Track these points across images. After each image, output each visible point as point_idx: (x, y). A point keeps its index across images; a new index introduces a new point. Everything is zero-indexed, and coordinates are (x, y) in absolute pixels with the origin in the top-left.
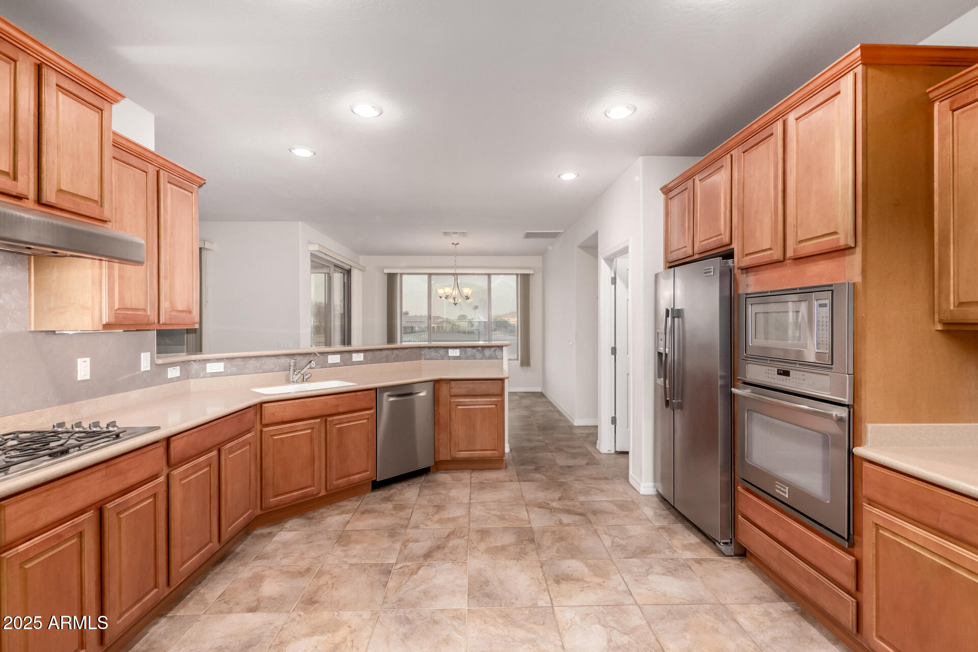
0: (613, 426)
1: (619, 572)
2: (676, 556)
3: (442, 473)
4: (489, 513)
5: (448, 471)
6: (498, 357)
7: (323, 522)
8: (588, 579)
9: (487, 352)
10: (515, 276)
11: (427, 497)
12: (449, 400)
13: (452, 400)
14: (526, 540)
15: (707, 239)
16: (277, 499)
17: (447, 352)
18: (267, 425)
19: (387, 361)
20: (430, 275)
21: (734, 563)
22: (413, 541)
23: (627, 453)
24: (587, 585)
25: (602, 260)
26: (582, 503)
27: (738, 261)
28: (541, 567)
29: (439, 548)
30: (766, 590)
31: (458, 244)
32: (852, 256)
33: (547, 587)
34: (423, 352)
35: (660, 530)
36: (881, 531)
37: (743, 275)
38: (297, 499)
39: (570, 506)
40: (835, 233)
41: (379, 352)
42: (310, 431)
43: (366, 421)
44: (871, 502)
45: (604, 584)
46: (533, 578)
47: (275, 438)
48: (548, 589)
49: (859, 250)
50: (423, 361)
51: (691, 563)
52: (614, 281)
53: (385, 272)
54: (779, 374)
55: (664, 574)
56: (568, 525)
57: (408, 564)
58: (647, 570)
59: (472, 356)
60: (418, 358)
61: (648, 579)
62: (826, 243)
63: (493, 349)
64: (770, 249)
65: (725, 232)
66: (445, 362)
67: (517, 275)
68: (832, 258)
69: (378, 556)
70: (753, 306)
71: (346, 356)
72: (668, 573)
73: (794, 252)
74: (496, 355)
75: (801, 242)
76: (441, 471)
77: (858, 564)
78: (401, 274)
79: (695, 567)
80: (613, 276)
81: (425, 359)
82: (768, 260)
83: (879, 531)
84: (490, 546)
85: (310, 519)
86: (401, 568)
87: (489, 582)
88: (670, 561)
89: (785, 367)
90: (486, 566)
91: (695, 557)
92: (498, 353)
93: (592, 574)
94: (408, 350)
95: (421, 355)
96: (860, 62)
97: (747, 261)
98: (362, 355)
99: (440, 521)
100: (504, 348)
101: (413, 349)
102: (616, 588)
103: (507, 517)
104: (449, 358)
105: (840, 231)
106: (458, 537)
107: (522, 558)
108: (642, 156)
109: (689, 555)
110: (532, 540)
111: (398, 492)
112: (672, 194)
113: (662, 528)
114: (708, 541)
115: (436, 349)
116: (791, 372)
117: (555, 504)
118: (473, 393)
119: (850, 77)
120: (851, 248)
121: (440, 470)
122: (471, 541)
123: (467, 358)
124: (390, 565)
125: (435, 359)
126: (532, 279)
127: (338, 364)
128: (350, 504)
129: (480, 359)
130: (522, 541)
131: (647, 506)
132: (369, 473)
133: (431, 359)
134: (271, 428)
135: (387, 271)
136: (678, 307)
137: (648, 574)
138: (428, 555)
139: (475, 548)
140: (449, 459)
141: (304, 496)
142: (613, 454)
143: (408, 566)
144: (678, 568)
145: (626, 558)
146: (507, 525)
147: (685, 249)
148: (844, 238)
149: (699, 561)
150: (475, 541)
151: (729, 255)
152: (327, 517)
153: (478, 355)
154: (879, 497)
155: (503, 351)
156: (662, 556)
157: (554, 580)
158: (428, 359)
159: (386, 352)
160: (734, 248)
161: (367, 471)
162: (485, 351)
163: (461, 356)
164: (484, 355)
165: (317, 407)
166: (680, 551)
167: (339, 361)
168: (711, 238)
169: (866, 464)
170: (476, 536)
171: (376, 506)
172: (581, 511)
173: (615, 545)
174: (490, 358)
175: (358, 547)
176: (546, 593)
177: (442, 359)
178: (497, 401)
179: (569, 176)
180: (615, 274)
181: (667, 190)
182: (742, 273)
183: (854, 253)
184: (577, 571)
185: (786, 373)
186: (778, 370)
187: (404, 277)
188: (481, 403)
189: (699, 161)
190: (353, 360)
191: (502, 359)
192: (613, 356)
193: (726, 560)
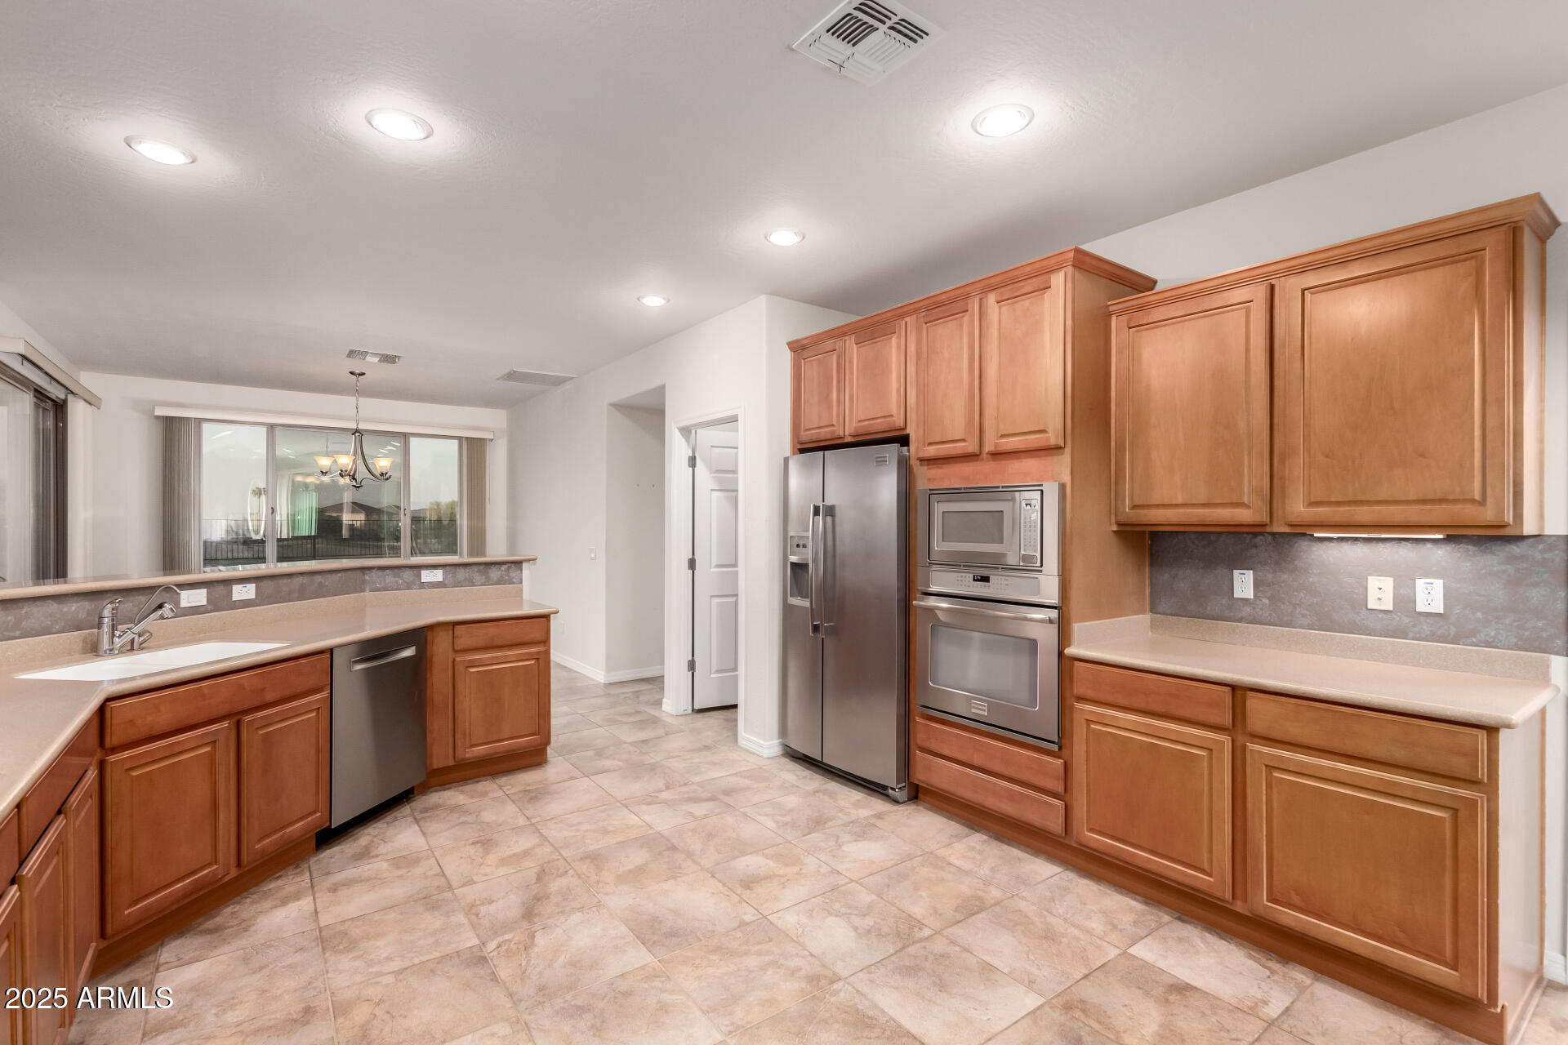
0: (690, 673)
1: (809, 853)
2: (853, 817)
3: (436, 791)
4: (577, 830)
5: (447, 786)
6: (514, 580)
7: (253, 929)
8: (781, 872)
9: (494, 573)
10: (456, 442)
11: (445, 833)
12: (451, 660)
13: (458, 659)
14: (665, 850)
15: (869, 420)
16: (138, 907)
17: (419, 576)
18: (115, 750)
19: (301, 597)
20: (271, 427)
21: (910, 809)
22: (483, 904)
23: (735, 706)
24: (785, 879)
25: (677, 430)
26: (701, 784)
27: (914, 449)
28: (713, 876)
29: (538, 899)
30: (954, 827)
31: (363, 374)
32: (1060, 457)
33: (740, 897)
34: (367, 577)
35: (817, 794)
36: (1092, 726)
37: (922, 467)
38: (184, 897)
39: (688, 792)
40: (1044, 431)
41: (286, 581)
42: (208, 749)
43: (314, 714)
44: (1080, 699)
45: (803, 871)
46: (713, 893)
47: (134, 774)
48: (742, 899)
49: (1068, 451)
50: (367, 594)
51: (873, 821)
52: (692, 461)
53: (157, 413)
54: (974, 580)
55: (856, 841)
56: (705, 816)
57: (507, 937)
58: (837, 842)
59: (466, 579)
60: (359, 588)
61: (844, 851)
62: (1033, 441)
63: (504, 568)
64: (963, 440)
65: (899, 414)
66: (414, 593)
67: (460, 439)
68: (1038, 457)
69: (437, 943)
70: (940, 504)
71: (220, 590)
72: (859, 839)
73: (995, 447)
74: (509, 577)
75: (1003, 436)
76: (432, 789)
77: (1067, 767)
78: (199, 421)
79: (879, 823)
80: (691, 455)
81: (371, 590)
82: (960, 452)
83: (1090, 726)
84: (619, 873)
85: (211, 931)
86: (499, 946)
87: (658, 917)
88: (851, 825)
89: (985, 573)
90: (637, 900)
91: (872, 813)
92: (513, 574)
93: (780, 866)
94: (340, 575)
95: (364, 582)
96: (1071, 263)
97: (931, 451)
98: (252, 587)
99: (504, 862)
100: (525, 565)
101: (350, 573)
102: (819, 871)
103: (611, 828)
104: (423, 586)
105: (1050, 430)
106: (558, 876)
107: (679, 875)
108: (766, 294)
109: (864, 813)
110: (674, 848)
111: (375, 839)
112: (806, 353)
113: (816, 792)
114: (871, 792)
115: (396, 570)
116: (991, 577)
117: (666, 795)
118: (497, 642)
119: (1061, 275)
120: (1061, 448)
121: (429, 788)
122: (584, 874)
123: (458, 584)
124: (475, 950)
125: (396, 589)
126: (489, 448)
127: (202, 609)
128: (289, 883)
129: (482, 585)
130: (660, 854)
131: (782, 770)
132: (318, 814)
133: (385, 589)
134: (126, 754)
135: (160, 411)
136: (828, 502)
137: (840, 846)
138: (529, 914)
139: (598, 882)
140: (451, 763)
141: (197, 886)
142: (689, 714)
143: (510, 941)
144: (865, 829)
145: (804, 836)
146: (619, 840)
147: (831, 429)
148: (1053, 438)
149: (879, 816)
150: (590, 872)
151: (904, 441)
152: (255, 917)
153: (478, 578)
154: (1091, 694)
155: (522, 570)
156: (840, 822)
157: (743, 887)
158: (378, 590)
159: (300, 580)
160: (909, 435)
161: (314, 812)
162: (490, 571)
163: (446, 582)
164: (488, 578)
165: (222, 696)
166: (853, 811)
167: (205, 603)
168: (877, 418)
169: (1077, 664)
170: (585, 867)
171: (350, 873)
172: (706, 795)
173: (781, 824)
174: (500, 582)
175: (381, 943)
176: (744, 904)
177: (409, 588)
178: (539, 653)
179: (654, 301)
180: (693, 452)
181: (798, 348)
182: (921, 465)
183: (1063, 454)
184: (760, 867)
185: (986, 579)
186: (974, 576)
187: (205, 426)
188: (511, 661)
189: (854, 320)
190: (234, 599)
191: (521, 583)
192: (691, 571)
193: (902, 808)
